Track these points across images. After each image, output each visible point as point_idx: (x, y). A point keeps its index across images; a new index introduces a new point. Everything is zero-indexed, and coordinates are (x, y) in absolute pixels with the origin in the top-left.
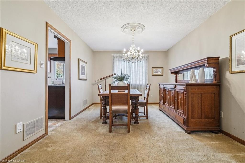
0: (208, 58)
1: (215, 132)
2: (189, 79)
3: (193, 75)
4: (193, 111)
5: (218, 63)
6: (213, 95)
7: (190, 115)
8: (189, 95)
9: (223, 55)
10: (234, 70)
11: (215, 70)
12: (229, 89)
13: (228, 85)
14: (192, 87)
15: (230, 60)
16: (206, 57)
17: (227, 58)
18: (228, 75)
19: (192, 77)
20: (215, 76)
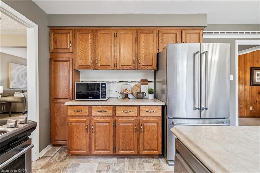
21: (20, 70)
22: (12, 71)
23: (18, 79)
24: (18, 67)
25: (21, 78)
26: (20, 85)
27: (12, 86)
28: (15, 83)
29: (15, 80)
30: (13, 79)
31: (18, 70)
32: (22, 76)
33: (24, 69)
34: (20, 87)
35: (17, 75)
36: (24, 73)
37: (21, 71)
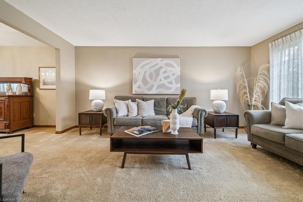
0: (25, 78)
1: (30, 127)
2: (6, 91)
3: (10, 88)
4: (14, 116)
5: (31, 82)
6: (29, 103)
7: (12, 119)
8: (11, 104)
9: (35, 77)
10: (41, 87)
11: (29, 86)
12: (39, 99)
13: (38, 96)
14: (13, 98)
15: (39, 81)
16: (24, 77)
17: (37, 80)
18: (38, 90)
19: (9, 90)
20: (29, 90)
21: (147, 67)
22: (136, 69)
23: (145, 81)
24: (144, 62)
25: (149, 79)
26: (147, 89)
27: (135, 91)
28: (139, 87)
29: (140, 83)
30: (136, 81)
31: (145, 67)
32: (151, 76)
33: (155, 63)
34: (148, 93)
35: (142, 75)
36: (154, 71)
37: (150, 68)
